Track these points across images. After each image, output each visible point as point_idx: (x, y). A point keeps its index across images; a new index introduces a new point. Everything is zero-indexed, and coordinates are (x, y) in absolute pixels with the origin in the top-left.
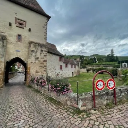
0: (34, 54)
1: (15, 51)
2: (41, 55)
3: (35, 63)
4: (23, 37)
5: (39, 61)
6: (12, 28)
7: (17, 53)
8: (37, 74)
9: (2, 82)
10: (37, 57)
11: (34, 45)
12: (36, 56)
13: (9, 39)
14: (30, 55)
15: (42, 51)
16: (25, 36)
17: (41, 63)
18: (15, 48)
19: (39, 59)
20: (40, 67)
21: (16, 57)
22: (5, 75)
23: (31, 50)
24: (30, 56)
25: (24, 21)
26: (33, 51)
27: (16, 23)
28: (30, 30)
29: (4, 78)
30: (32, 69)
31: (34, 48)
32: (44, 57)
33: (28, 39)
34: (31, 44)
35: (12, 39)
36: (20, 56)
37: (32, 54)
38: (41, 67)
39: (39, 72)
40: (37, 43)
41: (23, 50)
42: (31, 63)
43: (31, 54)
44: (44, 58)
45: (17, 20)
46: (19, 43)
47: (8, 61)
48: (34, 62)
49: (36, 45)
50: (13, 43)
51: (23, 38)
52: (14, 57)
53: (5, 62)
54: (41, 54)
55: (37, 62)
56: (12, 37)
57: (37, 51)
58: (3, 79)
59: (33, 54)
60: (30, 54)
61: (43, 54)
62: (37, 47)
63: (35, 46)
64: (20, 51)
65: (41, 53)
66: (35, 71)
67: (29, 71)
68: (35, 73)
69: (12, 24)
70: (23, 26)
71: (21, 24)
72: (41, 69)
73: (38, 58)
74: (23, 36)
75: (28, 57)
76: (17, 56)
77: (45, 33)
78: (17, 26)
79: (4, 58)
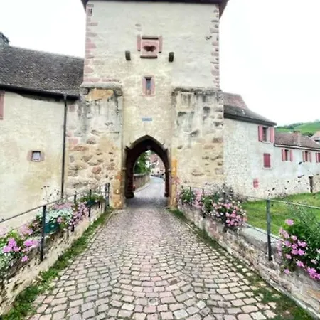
1: (140, 120)
2: (203, 124)
3: (189, 147)
4: (155, 81)
5: (199, 141)
6: (131, 64)
7: (144, 126)
8: (195, 178)
9: (119, 196)
10: (194, 130)
11: (185, 97)
12: (190, 126)
13: (129, 93)
14: (176, 127)
15: (207, 109)
16: (159, 78)
17: (206, 148)
18: (140, 114)
19: (200, 136)
20: (203, 158)
21: (145, 135)
22: (124, 180)
23: (178, 111)
24: (174, 130)
25: (157, 39)
26: (181, 114)
27: (139, 51)
28: (171, 58)
29: (123, 186)
30: (183, 165)
31: (185, 106)
32: (214, 127)
33: (169, 83)
34: (177, 94)
35: (133, 91)
36: (151, 133)
37: (179, 122)
38: (207, 158)
39: (203, 174)
40: (192, 90)
41: (159, 116)
42: (180, 148)
43: (178, 124)
44: (213, 132)
45: (142, 41)
46: (149, 98)
47: (129, 146)
48: (186, 144)
49: (189, 96)
50: (136, 101)
51: (156, 83)
52: (140, 137)
53: (122, 149)
54: (205, 121)
55: (194, 143)
56: (133, 86)
57: (193, 113)
58: (120, 190)
59: (184, 121)
60: (175, 123)
61: (210, 121)
62: (193, 100)
63: (187, 100)
64: (151, 120)
65: (204, 118)
66: (190, 170)
67: (174, 169)
68: (189, 177)
69: (132, 56)
70: (155, 53)
71: (150, 49)
72: (207, 164)
73: (195, 133)
74: (156, 79)
75: (172, 133)
76: (146, 132)
77: (213, 54)
78: (142, 57)
79: (120, 140)
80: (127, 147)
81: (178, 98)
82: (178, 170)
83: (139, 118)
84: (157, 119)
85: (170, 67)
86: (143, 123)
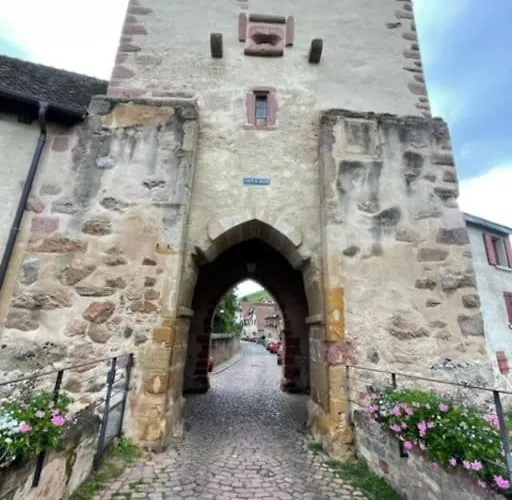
0: (359, 188)
1: (240, 182)
2: (409, 192)
3: (377, 251)
4: (280, 99)
5: (402, 236)
6: (223, 65)
7: (249, 195)
8: (404, 345)
9: (159, 401)
10: (384, 206)
11: (355, 128)
12: (374, 198)
13: (213, 120)
14: (336, 197)
15: (413, 159)
16: (288, 92)
17: (425, 255)
18: (239, 167)
19: (405, 223)
20: (419, 285)
21: (249, 218)
23: (338, 160)
24: (334, 205)
25: (281, 21)
26: (348, 167)
27: (242, 41)
28: (315, 55)
29: (179, 365)
30: (363, 302)
31: (357, 149)
32: (438, 202)
33: (311, 104)
34: (335, 122)
35: (225, 119)
36: (267, 214)
37: (345, 186)
38: (430, 285)
40: (371, 115)
41: (287, 174)
42: (351, 252)
43: (342, 191)
44: (436, 214)
45: (250, 25)
46: (261, 135)
47: (204, 247)
48: (366, 243)
49: (366, 128)
50: (229, 139)
51: (281, 104)
52: (237, 224)
53: (183, 253)
54: (413, 186)
55: (388, 242)
56: (225, 108)
57: (378, 166)
59: (357, 184)
60: (334, 186)
61: (423, 186)
62: (377, 137)
63: (360, 134)
64: (266, 183)
65: (409, 180)
66: (385, 317)
68: (384, 341)
69: (226, 49)
70: (280, 46)
71: (270, 39)
72: (432, 304)
73: (390, 216)
74: (278, 96)
75: (324, 214)
76: (254, 211)
77: (407, 55)
78: (248, 53)
79: (180, 223)
80: (198, 249)
81: (339, 130)
82: (347, 317)
83: (234, 177)
84: (283, 181)
85: (312, 73)
86: (246, 189)
